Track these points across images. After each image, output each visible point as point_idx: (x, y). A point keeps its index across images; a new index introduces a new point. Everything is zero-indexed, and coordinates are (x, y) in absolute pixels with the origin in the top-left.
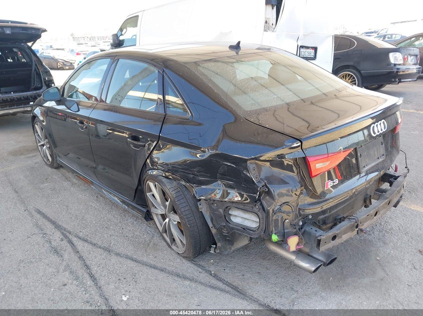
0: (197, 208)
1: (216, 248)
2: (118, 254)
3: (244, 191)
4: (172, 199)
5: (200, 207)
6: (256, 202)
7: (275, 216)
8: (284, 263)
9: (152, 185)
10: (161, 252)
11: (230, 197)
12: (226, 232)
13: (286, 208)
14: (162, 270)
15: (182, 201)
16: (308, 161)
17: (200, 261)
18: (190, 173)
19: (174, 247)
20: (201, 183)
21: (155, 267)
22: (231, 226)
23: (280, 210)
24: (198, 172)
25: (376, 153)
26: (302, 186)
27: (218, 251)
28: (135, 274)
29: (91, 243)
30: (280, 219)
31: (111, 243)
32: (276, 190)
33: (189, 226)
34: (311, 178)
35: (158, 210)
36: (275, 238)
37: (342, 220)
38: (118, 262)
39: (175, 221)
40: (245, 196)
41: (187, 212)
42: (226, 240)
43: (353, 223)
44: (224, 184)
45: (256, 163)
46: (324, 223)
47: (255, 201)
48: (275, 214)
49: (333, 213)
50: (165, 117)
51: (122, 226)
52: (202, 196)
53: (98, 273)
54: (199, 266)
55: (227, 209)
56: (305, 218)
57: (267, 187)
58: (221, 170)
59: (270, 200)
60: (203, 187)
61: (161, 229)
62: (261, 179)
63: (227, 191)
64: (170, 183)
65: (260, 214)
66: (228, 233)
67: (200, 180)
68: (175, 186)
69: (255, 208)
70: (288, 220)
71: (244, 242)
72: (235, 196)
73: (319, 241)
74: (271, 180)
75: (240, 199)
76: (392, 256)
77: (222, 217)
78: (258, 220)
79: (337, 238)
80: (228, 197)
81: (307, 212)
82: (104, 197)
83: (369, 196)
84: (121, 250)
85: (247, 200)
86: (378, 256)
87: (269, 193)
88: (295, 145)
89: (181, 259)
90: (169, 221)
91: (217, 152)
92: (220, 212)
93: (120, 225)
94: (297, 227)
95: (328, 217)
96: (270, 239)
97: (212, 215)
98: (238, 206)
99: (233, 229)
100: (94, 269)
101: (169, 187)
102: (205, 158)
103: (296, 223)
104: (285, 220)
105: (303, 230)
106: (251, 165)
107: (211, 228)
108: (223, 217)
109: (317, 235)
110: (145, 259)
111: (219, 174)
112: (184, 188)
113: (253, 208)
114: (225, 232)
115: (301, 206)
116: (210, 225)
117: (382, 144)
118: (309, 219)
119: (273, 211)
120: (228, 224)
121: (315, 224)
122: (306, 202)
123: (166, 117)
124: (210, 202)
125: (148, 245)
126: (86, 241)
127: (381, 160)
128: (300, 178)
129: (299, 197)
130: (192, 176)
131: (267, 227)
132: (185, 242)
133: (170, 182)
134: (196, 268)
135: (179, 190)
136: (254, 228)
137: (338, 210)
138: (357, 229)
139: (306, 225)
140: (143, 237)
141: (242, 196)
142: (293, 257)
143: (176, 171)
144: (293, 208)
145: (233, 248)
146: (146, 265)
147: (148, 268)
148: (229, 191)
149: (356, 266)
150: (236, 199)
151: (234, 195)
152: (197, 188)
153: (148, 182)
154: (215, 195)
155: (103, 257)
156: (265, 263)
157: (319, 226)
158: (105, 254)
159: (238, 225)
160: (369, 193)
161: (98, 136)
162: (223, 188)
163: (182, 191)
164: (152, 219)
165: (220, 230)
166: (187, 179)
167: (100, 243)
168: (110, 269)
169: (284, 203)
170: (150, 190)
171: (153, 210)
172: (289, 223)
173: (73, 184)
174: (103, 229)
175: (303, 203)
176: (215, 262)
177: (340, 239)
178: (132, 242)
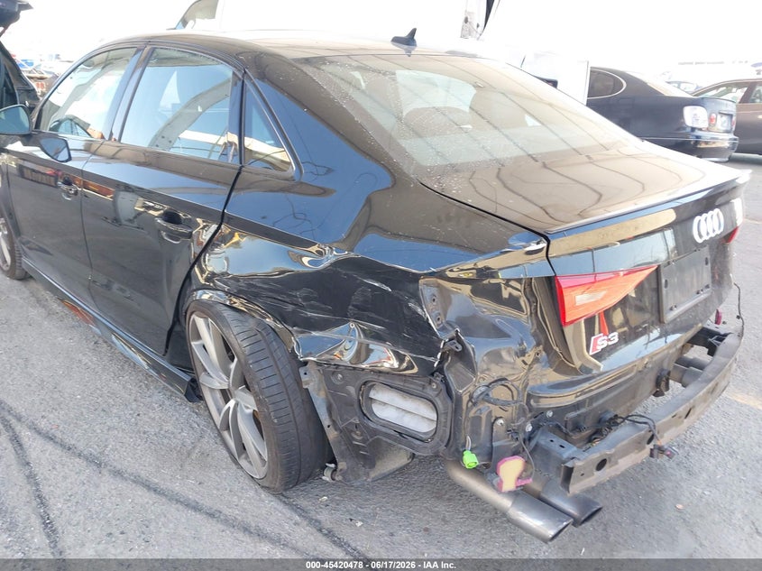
0: (298, 381)
1: (335, 470)
2: (118, 473)
3: (405, 348)
4: (242, 357)
5: (304, 378)
6: (432, 375)
7: (475, 409)
8: (483, 510)
9: (200, 323)
10: (215, 472)
11: (373, 359)
12: (359, 438)
13: (500, 393)
14: (212, 515)
15: (264, 364)
16: (560, 287)
17: (298, 496)
18: (288, 300)
19: (243, 462)
20: (309, 325)
21: (196, 508)
22: (371, 424)
23: (485, 397)
24: (305, 299)
25: (695, 280)
26: (538, 345)
27: (338, 478)
28: (149, 521)
29: (62, 445)
30: (484, 417)
31: (106, 446)
32: (479, 350)
33: (276, 421)
34: (561, 326)
35: (214, 380)
36: (470, 459)
37: (613, 422)
38: (113, 492)
39: (247, 408)
40: (407, 359)
41: (275, 390)
42: (359, 456)
43: (643, 432)
44: (363, 330)
45: (439, 286)
46: (577, 427)
47: (430, 372)
48: (474, 404)
49: (596, 408)
50: (239, 173)
51: (137, 408)
52: (310, 354)
53: (63, 515)
54: (296, 508)
55: (367, 386)
56: (539, 418)
57: (460, 341)
58: (357, 298)
59: (465, 373)
60: (314, 333)
61: (218, 419)
62: (448, 323)
63: (368, 345)
64: (241, 321)
65: (439, 402)
66: (364, 441)
67: (310, 318)
68: (251, 330)
69: (429, 387)
70: (501, 421)
71: (397, 460)
72: (385, 358)
73: (569, 472)
74: (470, 325)
75: (396, 365)
76: (708, 504)
77: (353, 405)
78: (434, 416)
79: (607, 465)
80: (369, 361)
81: (544, 403)
82: (110, 346)
83: (665, 373)
84: (128, 463)
85: (413, 368)
86: (679, 501)
87: (464, 356)
88: (534, 247)
89: (256, 491)
90: (237, 404)
91: (352, 255)
92: (349, 394)
93: (134, 405)
94: (521, 436)
95: (585, 415)
96: (458, 461)
97: (330, 397)
98: (392, 381)
99: (375, 432)
100: (57, 507)
101: (236, 330)
102: (321, 267)
103: (519, 426)
104: (497, 419)
105: (533, 443)
106: (426, 289)
107: (326, 428)
108: (356, 406)
109: (565, 456)
110: (176, 487)
111: (353, 306)
112: (272, 335)
113: (424, 387)
114: (357, 438)
115: (533, 388)
116: (326, 421)
117: (707, 264)
118: (547, 420)
119: (471, 397)
120: (366, 421)
121: (558, 429)
122: (545, 381)
123: (243, 173)
124: (329, 369)
125: (189, 454)
126: (51, 439)
127: (703, 296)
128: (535, 327)
129: (530, 368)
130: (290, 308)
131: (455, 433)
132: (266, 457)
133: (241, 318)
134: (288, 512)
135: (259, 337)
136: (425, 433)
137: (607, 401)
138: (651, 446)
139: (540, 432)
140: (179, 436)
141: (401, 358)
142: (506, 503)
143: (257, 295)
144: (515, 393)
145: (373, 474)
146: (178, 501)
147: (181, 507)
148: (371, 346)
149: (635, 523)
150: (387, 365)
151: (384, 356)
152: (300, 336)
153: (194, 316)
154: (341, 353)
155: (83, 477)
156: (441, 507)
157: (566, 434)
158: (89, 471)
159: (388, 424)
160: (665, 366)
161: (116, 220)
162: (358, 337)
163: (265, 341)
164: (201, 398)
165: (346, 434)
166: (281, 315)
167: (81, 446)
168: (94, 509)
169: (496, 381)
170: (199, 337)
171: (203, 379)
172: (504, 428)
173: (50, 314)
174: (97, 412)
175: (539, 382)
176: (332, 501)
177: (614, 468)
178: (153, 447)
